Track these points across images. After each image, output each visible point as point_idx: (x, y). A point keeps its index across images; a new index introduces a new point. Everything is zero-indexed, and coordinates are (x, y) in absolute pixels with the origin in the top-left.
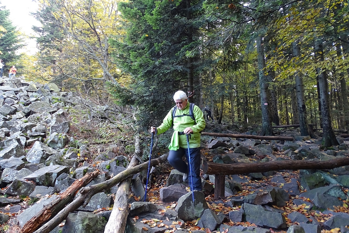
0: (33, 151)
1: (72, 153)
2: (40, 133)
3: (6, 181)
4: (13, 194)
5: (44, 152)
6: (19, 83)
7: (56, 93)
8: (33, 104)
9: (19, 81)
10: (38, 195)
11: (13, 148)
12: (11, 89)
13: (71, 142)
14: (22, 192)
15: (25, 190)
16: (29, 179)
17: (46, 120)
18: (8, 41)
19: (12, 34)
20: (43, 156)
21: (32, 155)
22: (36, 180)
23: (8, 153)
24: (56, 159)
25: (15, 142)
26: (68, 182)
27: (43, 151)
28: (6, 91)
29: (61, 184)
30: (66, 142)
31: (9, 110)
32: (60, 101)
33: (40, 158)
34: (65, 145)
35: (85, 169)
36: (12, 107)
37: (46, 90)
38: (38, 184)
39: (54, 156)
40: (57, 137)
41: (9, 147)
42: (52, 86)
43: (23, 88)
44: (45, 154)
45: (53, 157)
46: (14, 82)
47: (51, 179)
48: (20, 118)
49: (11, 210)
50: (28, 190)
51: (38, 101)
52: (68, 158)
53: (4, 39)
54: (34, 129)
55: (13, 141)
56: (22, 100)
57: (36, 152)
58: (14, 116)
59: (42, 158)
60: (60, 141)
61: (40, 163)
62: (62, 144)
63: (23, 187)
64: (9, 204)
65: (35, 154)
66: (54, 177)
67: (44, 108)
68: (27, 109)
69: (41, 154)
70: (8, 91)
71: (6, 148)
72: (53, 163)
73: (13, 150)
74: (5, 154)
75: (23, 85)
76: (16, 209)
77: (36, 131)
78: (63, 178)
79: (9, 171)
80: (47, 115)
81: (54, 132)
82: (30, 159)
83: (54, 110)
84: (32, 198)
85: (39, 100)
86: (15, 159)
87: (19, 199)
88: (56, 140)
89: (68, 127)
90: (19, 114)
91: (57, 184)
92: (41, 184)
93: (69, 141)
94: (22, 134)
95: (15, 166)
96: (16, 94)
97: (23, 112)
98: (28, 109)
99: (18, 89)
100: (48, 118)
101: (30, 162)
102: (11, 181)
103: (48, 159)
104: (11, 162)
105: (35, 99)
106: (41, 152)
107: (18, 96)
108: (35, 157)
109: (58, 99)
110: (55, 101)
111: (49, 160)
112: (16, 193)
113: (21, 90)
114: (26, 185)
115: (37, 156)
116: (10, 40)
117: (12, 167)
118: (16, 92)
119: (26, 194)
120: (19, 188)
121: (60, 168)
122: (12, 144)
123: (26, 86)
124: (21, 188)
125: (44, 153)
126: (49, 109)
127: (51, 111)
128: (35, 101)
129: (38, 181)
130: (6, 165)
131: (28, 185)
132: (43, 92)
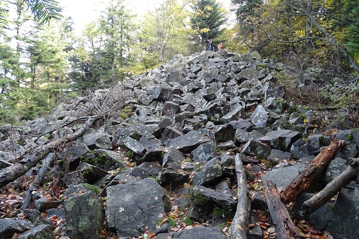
0: (257, 114)
1: (297, 118)
2: (256, 98)
3: (240, 140)
4: (251, 154)
5: (270, 115)
6: (226, 54)
7: (258, 60)
8: (243, 71)
9: (226, 52)
10: (276, 159)
11: (239, 110)
12: (221, 60)
13: (290, 107)
14: (259, 153)
15: (261, 151)
16: (263, 141)
17: (256, 86)
18: (213, 19)
19: (216, 11)
20: (269, 120)
21: (257, 118)
22: (271, 143)
23: (235, 115)
24: (283, 124)
25: (239, 106)
26: (308, 149)
27: (268, 114)
28: (217, 62)
29: (299, 151)
30: (285, 107)
31: (224, 78)
32: (264, 68)
33: (265, 121)
34: (284, 111)
35: (321, 137)
36: (227, 75)
37: (250, 58)
38: (272, 147)
39: (282, 120)
40: (276, 101)
41: (234, 110)
42: (254, 54)
43: (230, 58)
44: (271, 118)
45: (280, 121)
46: (222, 54)
47: (284, 144)
48: (234, 85)
49: (253, 169)
50: (264, 152)
51: (247, 69)
52: (294, 124)
53: (210, 18)
54: (249, 95)
55: (237, 105)
56: (233, 68)
57: (261, 115)
58: (229, 84)
59: (268, 121)
60: (279, 106)
61: (266, 127)
62: (281, 109)
63: (260, 148)
64: (250, 163)
65: (260, 117)
66: (288, 143)
67: (253, 75)
68: (238, 76)
69: (267, 118)
70: (219, 62)
71: (232, 111)
72: (281, 127)
73: (238, 112)
74: (232, 116)
75: (229, 56)
76: (257, 169)
77: (251, 96)
78: (301, 144)
79: (241, 132)
80: (256, 81)
81: (269, 97)
82: (256, 122)
83: (263, 76)
84: (271, 161)
85: (247, 67)
86: (244, 121)
87: (257, 159)
88: (275, 104)
89: (284, 92)
90: (233, 82)
91: (293, 150)
92: (276, 147)
93: (288, 106)
94: (241, 99)
95: (245, 127)
96: (226, 64)
97: (236, 79)
98: (240, 76)
99: (227, 60)
100: (258, 84)
101: (256, 125)
102: (244, 141)
103: (275, 123)
104: (241, 123)
105: (243, 67)
106: (266, 116)
107: (228, 65)
108: (261, 121)
109: (263, 66)
110: (260, 68)
111: (277, 124)
112: (253, 154)
113: (229, 60)
114: (262, 147)
115: (262, 120)
116: (214, 18)
117: (243, 128)
118: (226, 63)
119: (262, 155)
120: (255, 149)
121: (292, 133)
122: (237, 108)
123: (231, 57)
124: (257, 149)
125: (269, 117)
126: (257, 75)
127: (260, 77)
128: (244, 68)
129: (272, 144)
130: (237, 126)
131: (264, 147)
132: (248, 61)
